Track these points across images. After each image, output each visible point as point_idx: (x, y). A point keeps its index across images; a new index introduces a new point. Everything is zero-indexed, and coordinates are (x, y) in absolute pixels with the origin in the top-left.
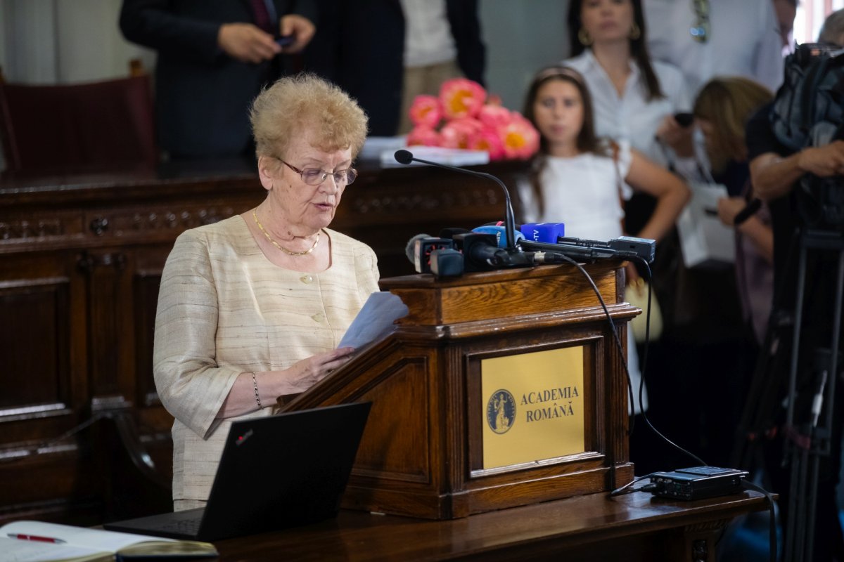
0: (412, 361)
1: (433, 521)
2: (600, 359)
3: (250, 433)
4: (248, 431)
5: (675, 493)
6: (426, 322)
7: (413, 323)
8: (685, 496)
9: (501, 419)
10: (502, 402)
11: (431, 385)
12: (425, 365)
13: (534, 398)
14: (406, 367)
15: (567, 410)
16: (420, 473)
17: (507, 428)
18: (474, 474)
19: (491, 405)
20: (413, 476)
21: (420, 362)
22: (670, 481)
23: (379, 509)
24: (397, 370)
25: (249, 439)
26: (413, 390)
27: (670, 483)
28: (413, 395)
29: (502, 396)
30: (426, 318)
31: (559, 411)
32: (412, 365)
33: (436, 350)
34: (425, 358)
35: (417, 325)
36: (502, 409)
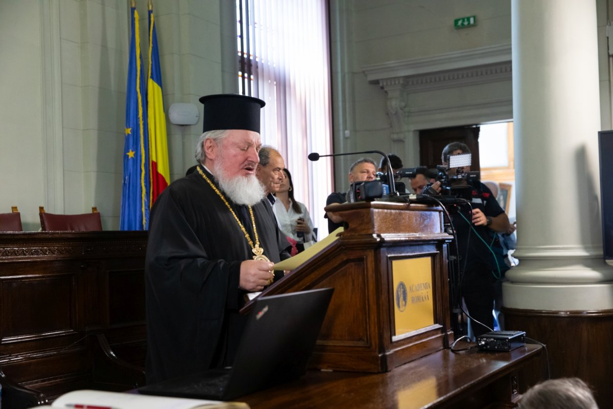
0: (353, 261)
1: (375, 373)
2: (438, 266)
3: (266, 309)
4: (264, 307)
5: (496, 347)
6: (363, 233)
7: (353, 234)
8: (504, 348)
9: (402, 302)
10: (402, 290)
11: (369, 276)
12: (365, 262)
13: (414, 288)
14: (347, 265)
15: (427, 297)
16: (360, 339)
17: (404, 307)
18: (395, 339)
19: (397, 291)
20: (355, 342)
21: (361, 260)
22: (492, 339)
23: (328, 367)
24: (341, 268)
25: (266, 314)
26: (353, 281)
27: (492, 341)
28: (353, 284)
29: (401, 286)
30: (364, 230)
31: (424, 298)
32: (353, 264)
33: (373, 251)
34: (365, 257)
35: (357, 234)
36: (402, 295)
